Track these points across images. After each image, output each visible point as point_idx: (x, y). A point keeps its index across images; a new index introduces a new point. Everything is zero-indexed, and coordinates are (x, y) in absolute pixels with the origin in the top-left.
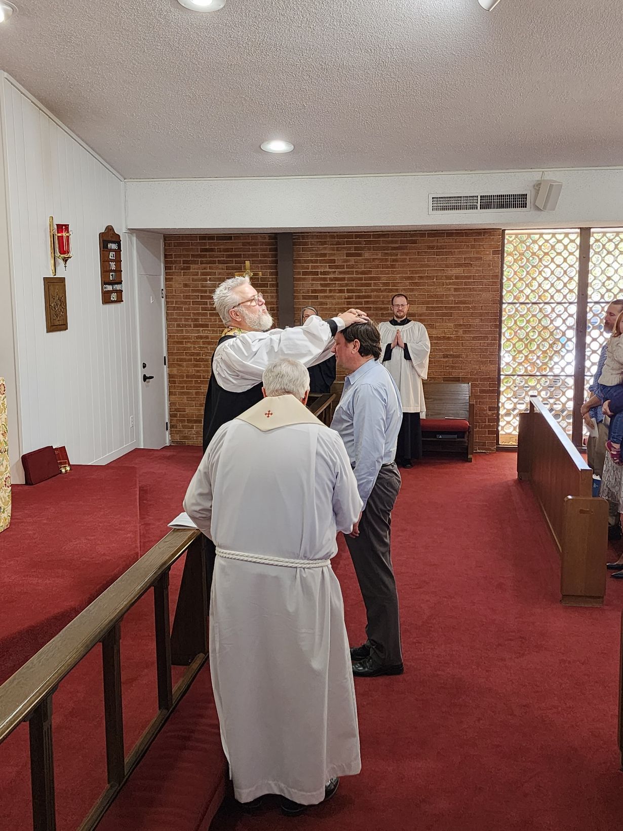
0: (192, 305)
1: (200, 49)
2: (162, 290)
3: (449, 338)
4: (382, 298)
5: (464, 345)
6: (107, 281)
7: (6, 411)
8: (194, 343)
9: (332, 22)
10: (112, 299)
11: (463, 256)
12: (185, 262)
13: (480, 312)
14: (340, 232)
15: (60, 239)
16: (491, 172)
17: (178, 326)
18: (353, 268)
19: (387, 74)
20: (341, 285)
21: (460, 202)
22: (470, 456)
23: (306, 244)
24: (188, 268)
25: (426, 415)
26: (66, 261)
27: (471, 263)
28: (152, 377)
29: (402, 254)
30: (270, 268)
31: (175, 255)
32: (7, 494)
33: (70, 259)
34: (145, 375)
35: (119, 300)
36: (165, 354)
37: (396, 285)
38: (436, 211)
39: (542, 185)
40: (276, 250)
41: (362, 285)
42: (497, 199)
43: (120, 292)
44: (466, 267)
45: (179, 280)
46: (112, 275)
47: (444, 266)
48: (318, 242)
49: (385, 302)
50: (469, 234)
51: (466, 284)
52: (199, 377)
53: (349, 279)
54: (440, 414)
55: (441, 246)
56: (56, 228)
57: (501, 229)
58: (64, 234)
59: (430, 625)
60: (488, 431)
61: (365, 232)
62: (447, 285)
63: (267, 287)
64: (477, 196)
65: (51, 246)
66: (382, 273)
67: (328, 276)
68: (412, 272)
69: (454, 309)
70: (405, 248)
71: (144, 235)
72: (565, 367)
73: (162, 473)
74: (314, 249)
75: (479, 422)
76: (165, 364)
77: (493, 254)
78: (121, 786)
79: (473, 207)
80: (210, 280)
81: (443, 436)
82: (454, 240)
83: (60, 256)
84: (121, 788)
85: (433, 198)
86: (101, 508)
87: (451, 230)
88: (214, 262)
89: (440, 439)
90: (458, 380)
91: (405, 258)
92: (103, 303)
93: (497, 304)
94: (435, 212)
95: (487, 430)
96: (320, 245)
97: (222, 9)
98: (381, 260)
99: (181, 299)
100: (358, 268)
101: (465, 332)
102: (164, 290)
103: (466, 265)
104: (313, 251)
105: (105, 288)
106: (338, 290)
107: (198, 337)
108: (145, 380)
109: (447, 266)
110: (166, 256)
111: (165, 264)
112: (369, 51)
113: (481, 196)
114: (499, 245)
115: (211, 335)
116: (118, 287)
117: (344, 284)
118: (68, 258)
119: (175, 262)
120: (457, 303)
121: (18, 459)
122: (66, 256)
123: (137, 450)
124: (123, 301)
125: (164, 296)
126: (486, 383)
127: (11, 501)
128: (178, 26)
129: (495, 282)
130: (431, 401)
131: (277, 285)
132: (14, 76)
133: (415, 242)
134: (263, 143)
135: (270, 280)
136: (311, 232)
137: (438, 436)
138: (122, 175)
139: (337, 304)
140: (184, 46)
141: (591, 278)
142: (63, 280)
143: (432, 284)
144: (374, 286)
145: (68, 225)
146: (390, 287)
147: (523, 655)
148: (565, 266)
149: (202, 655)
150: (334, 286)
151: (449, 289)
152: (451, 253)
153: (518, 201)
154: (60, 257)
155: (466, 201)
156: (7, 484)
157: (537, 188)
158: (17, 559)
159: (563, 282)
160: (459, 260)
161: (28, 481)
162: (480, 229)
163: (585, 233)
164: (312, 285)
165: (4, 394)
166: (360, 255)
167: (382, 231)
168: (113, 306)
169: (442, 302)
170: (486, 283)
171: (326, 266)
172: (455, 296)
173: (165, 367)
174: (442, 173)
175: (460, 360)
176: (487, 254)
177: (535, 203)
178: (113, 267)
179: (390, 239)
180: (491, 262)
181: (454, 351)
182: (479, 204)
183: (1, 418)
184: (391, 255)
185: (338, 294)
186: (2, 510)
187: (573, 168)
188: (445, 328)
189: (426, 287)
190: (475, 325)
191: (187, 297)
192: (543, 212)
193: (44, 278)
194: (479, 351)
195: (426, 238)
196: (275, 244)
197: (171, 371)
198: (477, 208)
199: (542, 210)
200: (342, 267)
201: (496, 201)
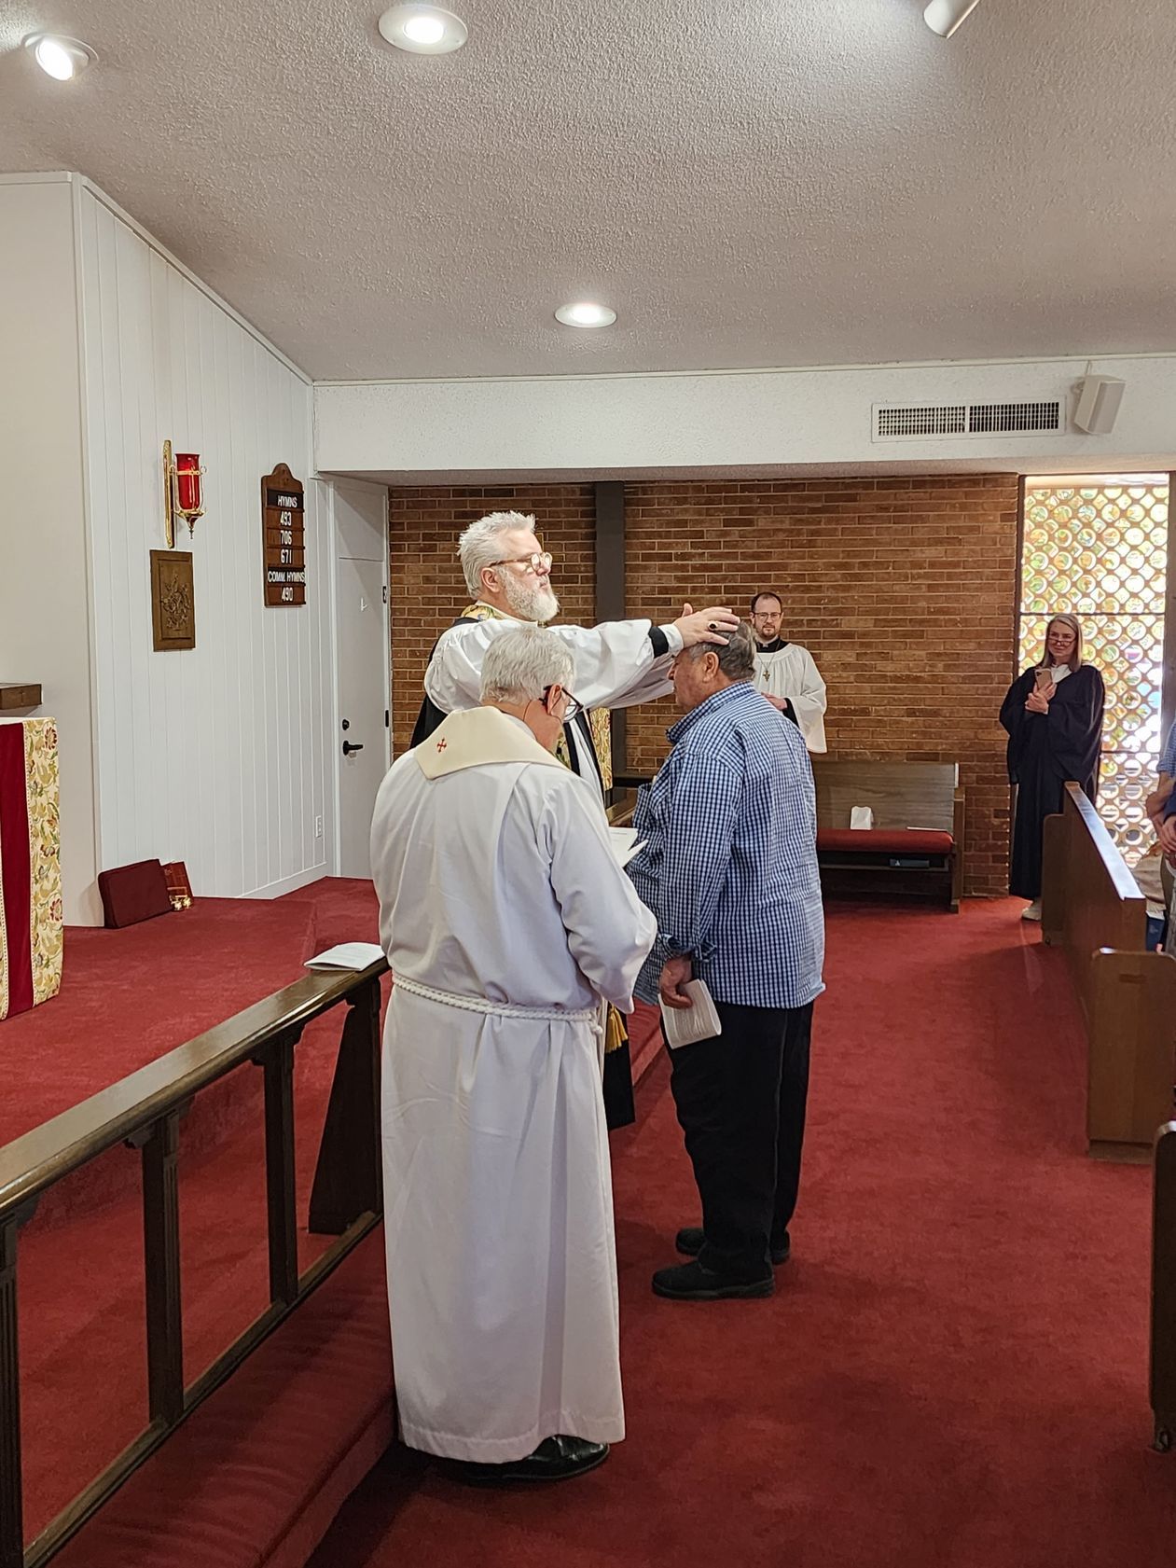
1: (428, 126)
2: (384, 588)
3: (917, 679)
4: (792, 604)
5: (946, 691)
6: (275, 562)
7: (57, 778)
9: (665, 70)
10: (283, 597)
11: (945, 525)
12: (426, 537)
13: (977, 630)
14: (714, 481)
15: (184, 481)
16: (991, 362)
17: (413, 654)
18: (735, 546)
19: (776, 171)
20: (714, 580)
21: (931, 418)
22: (955, 903)
23: (649, 503)
24: (433, 548)
25: (873, 824)
26: (194, 520)
27: (960, 537)
28: (361, 747)
29: (829, 521)
30: (582, 547)
31: (408, 523)
32: (55, 933)
33: (199, 519)
34: (346, 743)
35: (299, 601)
36: (387, 706)
37: (817, 579)
38: (887, 437)
39: (1086, 385)
40: (593, 514)
41: (755, 579)
42: (1002, 413)
43: (300, 586)
44: (949, 544)
45: (416, 570)
46: (285, 554)
47: (908, 543)
48: (671, 499)
49: (796, 611)
50: (955, 483)
51: (950, 576)
53: (729, 567)
54: (899, 821)
55: (903, 506)
56: (176, 461)
57: (1016, 474)
58: (190, 473)
60: (993, 856)
61: (758, 480)
62: (913, 578)
63: (577, 583)
64: (964, 408)
65: (166, 494)
66: (791, 556)
67: (690, 562)
68: (848, 554)
69: (926, 624)
70: (835, 510)
71: (349, 483)
73: (364, 917)
74: (664, 512)
75: (975, 840)
76: (387, 725)
77: (1001, 521)
78: (174, 1426)
79: (957, 428)
81: (903, 861)
82: (928, 495)
83: (181, 512)
84: (174, 1431)
85: (880, 412)
86: (232, 968)
87: (921, 476)
89: (898, 867)
90: (933, 757)
91: (836, 529)
92: (265, 605)
93: (1008, 614)
94: (883, 438)
95: (990, 854)
96: (675, 505)
97: (462, 48)
98: (791, 531)
99: (418, 604)
100: (746, 547)
101: (947, 668)
102: (389, 588)
103: (949, 541)
104: (662, 515)
105: (271, 576)
106: (708, 587)
108: (346, 752)
109: (914, 543)
110: (392, 526)
111: (390, 541)
112: (739, 125)
113: (971, 408)
114: (1013, 504)
116: (296, 577)
117: (719, 578)
118: (197, 515)
119: (409, 537)
120: (932, 613)
121: (93, 880)
122: (192, 511)
123: (327, 878)
124: (305, 603)
125: (388, 600)
126: (988, 764)
127: (62, 946)
128: (386, 83)
129: (1006, 574)
130: (884, 797)
131: (595, 579)
132: (101, 185)
133: (853, 498)
134: (558, 308)
135: (582, 569)
136: (658, 481)
137: (892, 861)
138: (308, 375)
140: (399, 122)
142: (187, 557)
143: (886, 576)
144: (775, 581)
145: (198, 456)
146: (807, 583)
147: (998, 1242)
148: (1147, 548)
149: (369, 1215)
150: (700, 580)
151: (918, 587)
152: (922, 519)
153: (1043, 417)
154: (182, 514)
155: (943, 417)
156: (56, 915)
157: (1078, 391)
158: (58, 1045)
160: (937, 532)
161: (110, 922)
162: (977, 475)
164: (660, 578)
165: (53, 747)
166: (750, 523)
167: (791, 479)
168: (286, 611)
169: (904, 611)
170: (988, 576)
171: (685, 543)
172: (929, 599)
173: (387, 730)
174: (898, 365)
175: (938, 721)
176: (990, 521)
177: (1073, 419)
178: (288, 540)
179: (806, 493)
180: (998, 536)
181: (927, 703)
182: (967, 421)
183: (47, 792)
184: (809, 523)
185: (708, 596)
186: (44, 962)
187: (1145, 352)
188: (909, 659)
189: (874, 583)
190: (966, 654)
191: (430, 601)
192: (1089, 436)
193: (151, 551)
194: (976, 704)
195: (875, 491)
196: (593, 503)
197: (398, 738)
198: (963, 429)
199: (1087, 433)
200: (717, 545)
201: (1000, 416)
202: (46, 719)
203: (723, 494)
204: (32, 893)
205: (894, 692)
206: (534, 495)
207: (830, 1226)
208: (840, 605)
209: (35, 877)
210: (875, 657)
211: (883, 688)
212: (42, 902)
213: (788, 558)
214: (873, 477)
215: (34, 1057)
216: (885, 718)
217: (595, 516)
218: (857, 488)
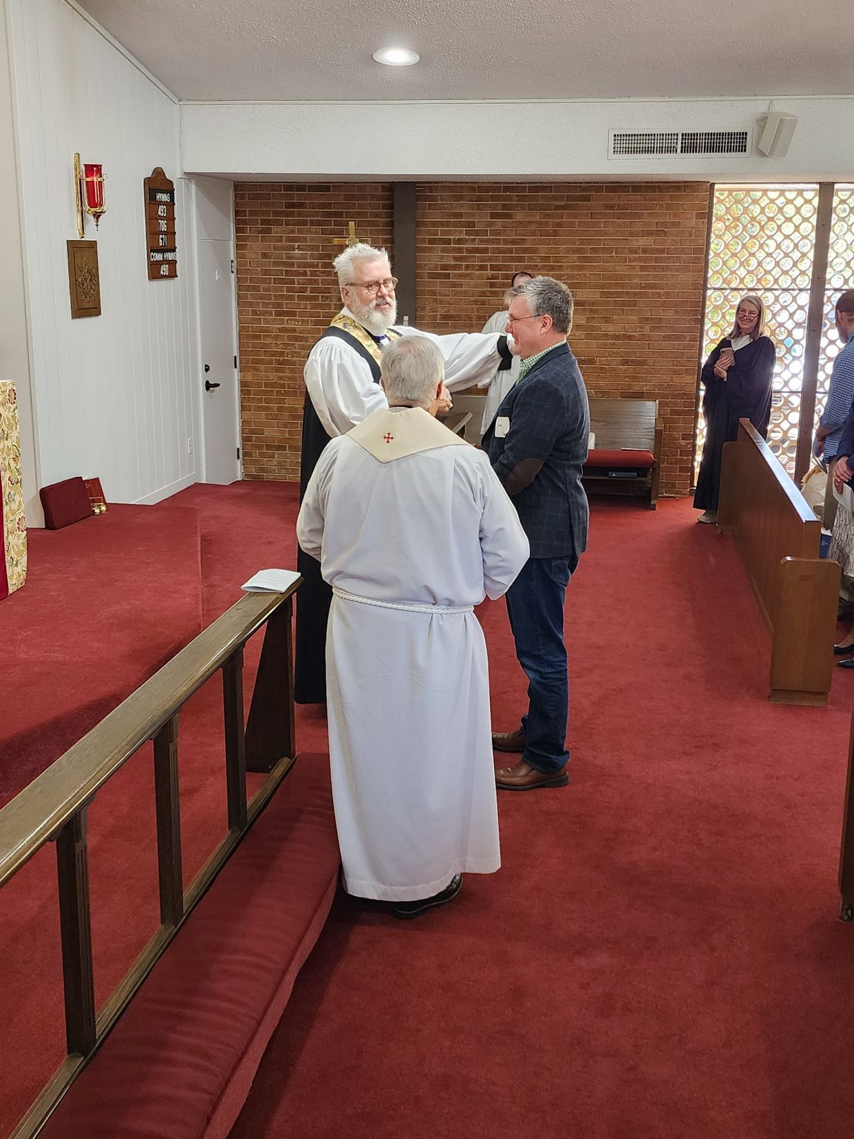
0: (273, 284)
2: (232, 261)
3: (630, 337)
5: (651, 347)
6: (155, 246)
7: (18, 426)
8: (276, 338)
10: (162, 273)
11: (655, 221)
12: (263, 222)
13: (676, 301)
14: (483, 183)
15: (90, 185)
16: (698, 99)
18: (499, 234)
20: (482, 260)
21: (653, 141)
22: (653, 502)
23: (434, 199)
24: (269, 231)
25: (595, 445)
26: (98, 217)
27: (666, 230)
28: (218, 385)
29: (570, 216)
30: (383, 232)
31: (249, 211)
32: (21, 541)
33: (103, 215)
34: (207, 382)
35: (173, 275)
36: (236, 353)
37: (559, 261)
38: (619, 155)
39: (768, 119)
40: (392, 207)
41: (513, 259)
42: (705, 139)
43: (173, 263)
44: (658, 235)
45: (256, 247)
46: (162, 239)
47: (627, 234)
48: (450, 196)
50: (663, 188)
51: (657, 260)
52: (283, 386)
53: (494, 250)
54: (615, 443)
55: (624, 205)
56: (84, 169)
57: (708, 182)
58: (95, 179)
59: (592, 726)
60: (680, 467)
61: (517, 183)
62: (630, 261)
64: (677, 134)
65: (77, 196)
66: (541, 242)
67: (465, 246)
68: (583, 242)
69: (639, 296)
70: (574, 207)
71: (206, 182)
72: (789, 380)
73: (232, 517)
74: (446, 206)
75: (668, 456)
76: (236, 367)
77: (696, 219)
78: (178, 926)
79: (671, 150)
80: (299, 247)
81: (618, 473)
82: (643, 197)
83: (89, 210)
84: (179, 929)
85: (615, 135)
86: (148, 563)
87: (639, 182)
88: (304, 223)
89: (614, 477)
90: (640, 396)
91: (574, 222)
92: (149, 279)
93: (699, 289)
94: (617, 156)
95: (678, 466)
96: (454, 201)
98: (540, 224)
99: (258, 275)
100: (507, 235)
101: (653, 329)
102: (235, 262)
103: (658, 233)
104: (444, 209)
105: (152, 257)
106: (478, 265)
107: (281, 330)
108: (207, 389)
109: (631, 234)
110: (237, 213)
111: (236, 224)
113: (683, 134)
114: (705, 205)
115: (299, 327)
116: (170, 256)
117: (487, 258)
118: (100, 213)
119: (250, 222)
120: (643, 288)
121: (35, 493)
122: (98, 210)
123: (197, 485)
124: (177, 276)
125: (235, 270)
126: (679, 400)
127: (26, 551)
129: (698, 259)
130: (604, 425)
133: (587, 199)
134: (376, 50)
136: (441, 183)
137: (610, 473)
138: (177, 97)
139: (477, 286)
141: (831, 255)
142: (93, 245)
143: (610, 259)
144: (528, 261)
145: (101, 166)
146: (551, 264)
147: (717, 767)
148: (796, 237)
149: (286, 760)
150: (472, 260)
151: (633, 268)
152: (638, 216)
153: (732, 142)
154: (90, 212)
155: (661, 141)
156: (21, 528)
157: (763, 124)
158: (34, 627)
159: (793, 260)
160: (649, 226)
161: (50, 524)
162: (679, 182)
163: (826, 190)
164: (442, 257)
165: (14, 403)
166: (509, 216)
167: (541, 183)
168: (163, 283)
169: (623, 286)
170: (685, 260)
171: (461, 231)
172: (641, 277)
173: (236, 371)
174: (628, 100)
175: (645, 369)
176: (688, 218)
177: (758, 146)
178: (164, 228)
179: (552, 194)
180: (694, 230)
181: (637, 356)
182: (679, 145)
183: (11, 437)
184: (554, 217)
185: (478, 272)
186: (14, 563)
187: (813, 95)
188: (626, 322)
189: (601, 264)
190: (667, 319)
191: (266, 272)
192: (769, 159)
193: (67, 241)
194: (672, 356)
195: (604, 193)
196: (391, 198)
197: (244, 377)
198: (676, 151)
199: (767, 156)
200: (485, 233)
201: (704, 141)
202: (8, 381)
203: (490, 193)
204: (4, 512)
205: (613, 347)
206: (346, 191)
207: (599, 755)
208: (576, 281)
209: (5, 501)
210: (601, 320)
211: (606, 344)
212: (11, 519)
213: (538, 244)
214: (602, 183)
215: (19, 637)
216: (606, 367)
217: (393, 209)
218: (590, 191)
